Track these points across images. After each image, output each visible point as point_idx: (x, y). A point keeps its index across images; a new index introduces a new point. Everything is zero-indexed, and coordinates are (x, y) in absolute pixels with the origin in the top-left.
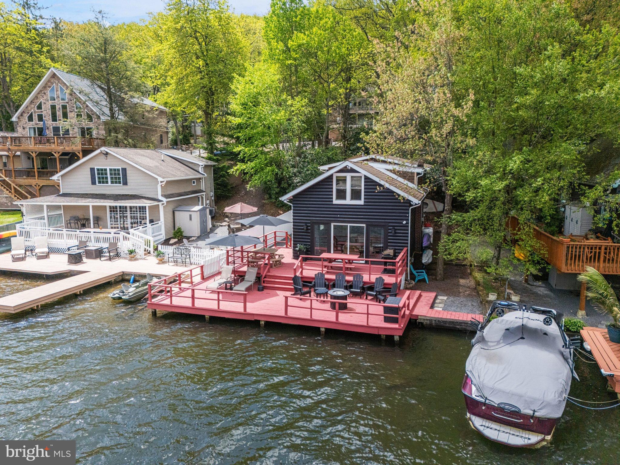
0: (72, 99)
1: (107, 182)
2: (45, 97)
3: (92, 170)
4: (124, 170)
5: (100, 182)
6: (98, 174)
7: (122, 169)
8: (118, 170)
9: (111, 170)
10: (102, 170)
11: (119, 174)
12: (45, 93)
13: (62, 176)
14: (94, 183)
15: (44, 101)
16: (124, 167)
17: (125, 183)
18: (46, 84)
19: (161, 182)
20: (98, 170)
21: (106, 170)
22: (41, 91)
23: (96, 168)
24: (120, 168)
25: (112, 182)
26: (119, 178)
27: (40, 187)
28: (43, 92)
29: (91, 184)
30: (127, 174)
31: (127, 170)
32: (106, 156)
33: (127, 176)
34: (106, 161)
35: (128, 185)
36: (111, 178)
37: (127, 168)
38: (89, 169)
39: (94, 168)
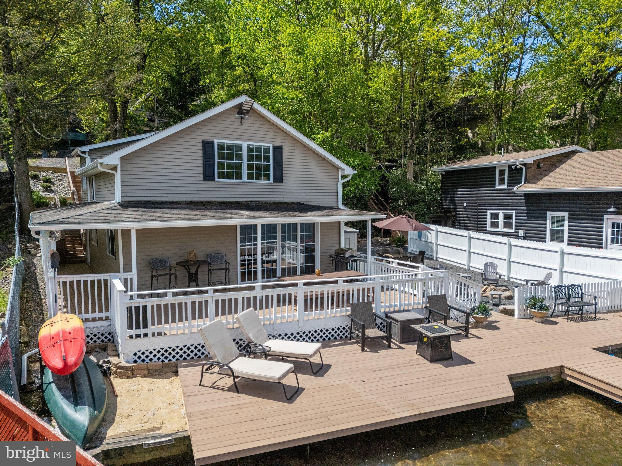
1: (239, 176)
3: (207, 146)
4: (278, 150)
5: (222, 175)
6: (221, 156)
7: (275, 148)
8: (267, 150)
9: (250, 149)
10: (230, 147)
11: (267, 159)
13: (123, 159)
14: (208, 176)
16: (278, 144)
17: (279, 178)
19: (344, 177)
20: (221, 147)
21: (240, 148)
23: (216, 141)
24: (271, 145)
25: (250, 177)
26: (267, 168)
29: (202, 179)
30: (284, 160)
31: (284, 150)
32: (242, 118)
33: (284, 163)
34: (242, 127)
35: (284, 181)
36: (250, 167)
37: (284, 147)
38: (201, 144)
39: (213, 143)
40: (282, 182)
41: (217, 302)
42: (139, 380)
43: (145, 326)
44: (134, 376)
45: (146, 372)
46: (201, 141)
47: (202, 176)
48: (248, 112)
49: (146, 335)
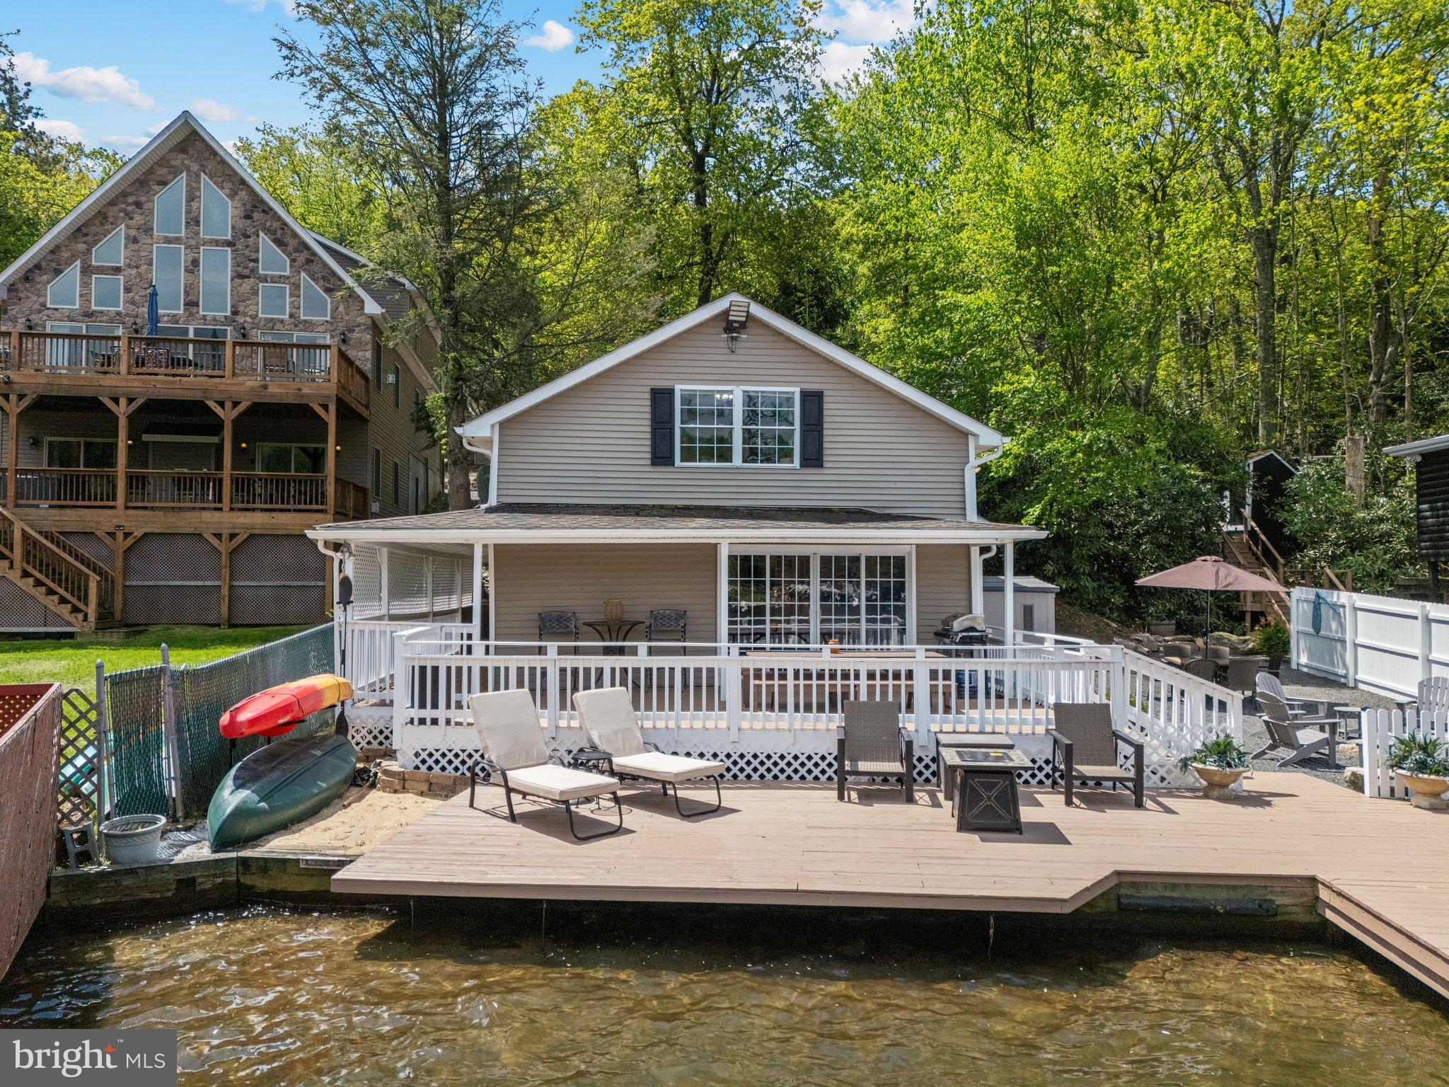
0: (251, 231)
1: (725, 455)
2: (138, 219)
3: (661, 398)
4: (813, 401)
5: (688, 455)
6: (688, 417)
7: (805, 394)
8: (787, 401)
9: (749, 401)
10: (706, 399)
11: (787, 418)
12: (138, 205)
13: (504, 425)
14: (661, 456)
15: (133, 233)
16: (812, 387)
17: (813, 458)
18: (151, 171)
19: (982, 452)
20: (688, 399)
22: (124, 194)
23: (679, 388)
24: (797, 390)
25: (750, 455)
26: (787, 437)
27: (130, 541)
28: (131, 199)
29: (649, 462)
30: (826, 419)
31: (826, 399)
32: (733, 339)
33: (825, 426)
34: (734, 357)
35: (825, 465)
36: (749, 436)
37: (826, 393)
38: (648, 396)
39: (670, 392)
40: (821, 466)
41: (563, 670)
42: (409, 799)
43: (435, 705)
44: (404, 789)
45: (425, 787)
46: (648, 389)
47: (649, 456)
48: (743, 325)
49: (435, 722)
